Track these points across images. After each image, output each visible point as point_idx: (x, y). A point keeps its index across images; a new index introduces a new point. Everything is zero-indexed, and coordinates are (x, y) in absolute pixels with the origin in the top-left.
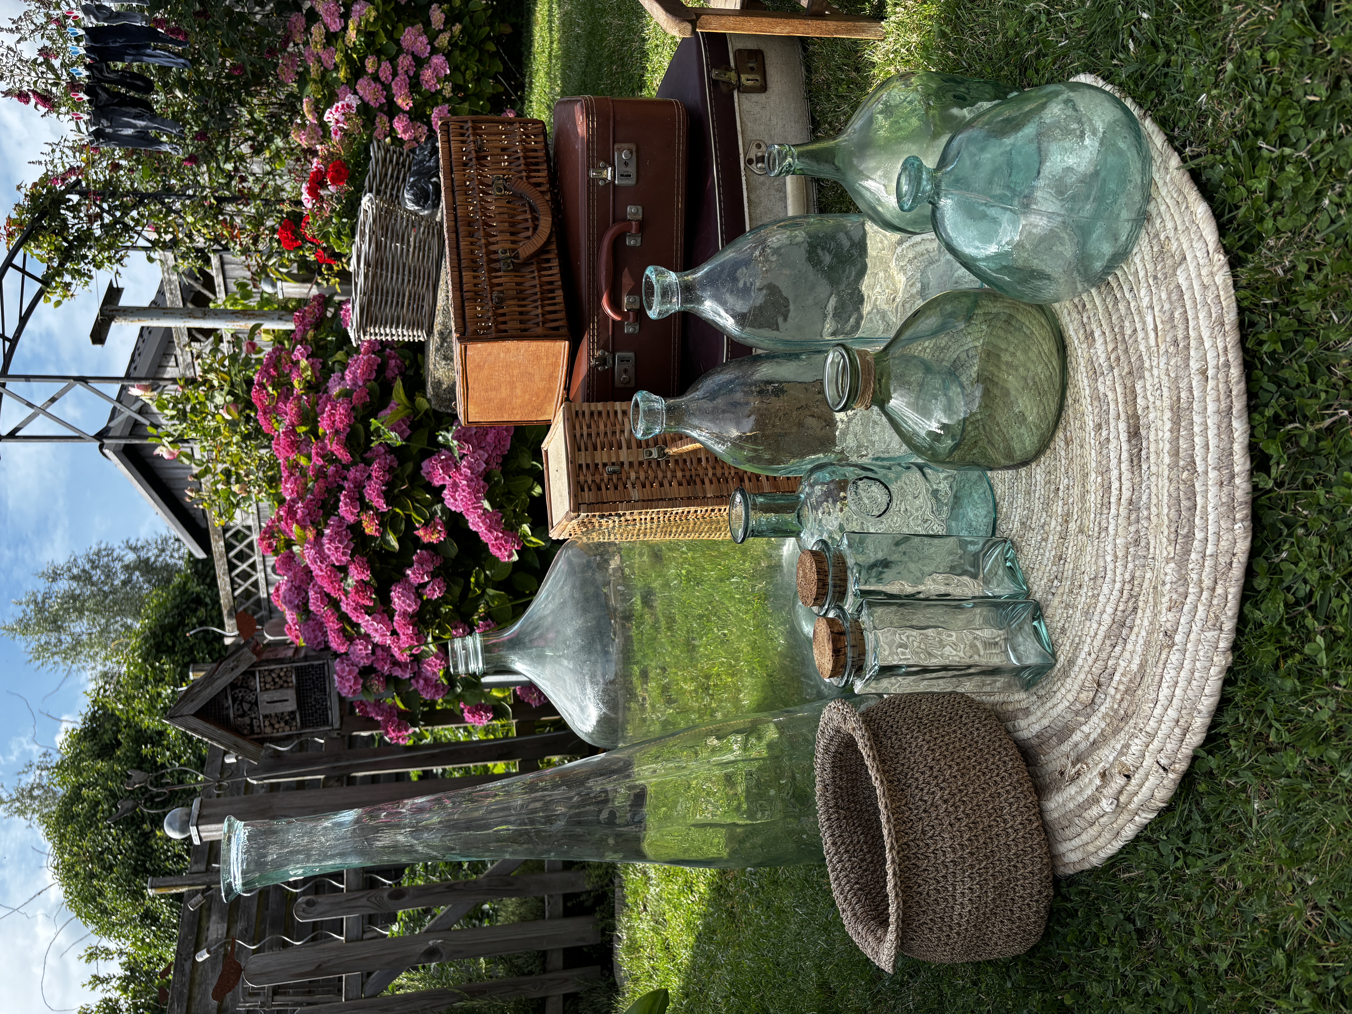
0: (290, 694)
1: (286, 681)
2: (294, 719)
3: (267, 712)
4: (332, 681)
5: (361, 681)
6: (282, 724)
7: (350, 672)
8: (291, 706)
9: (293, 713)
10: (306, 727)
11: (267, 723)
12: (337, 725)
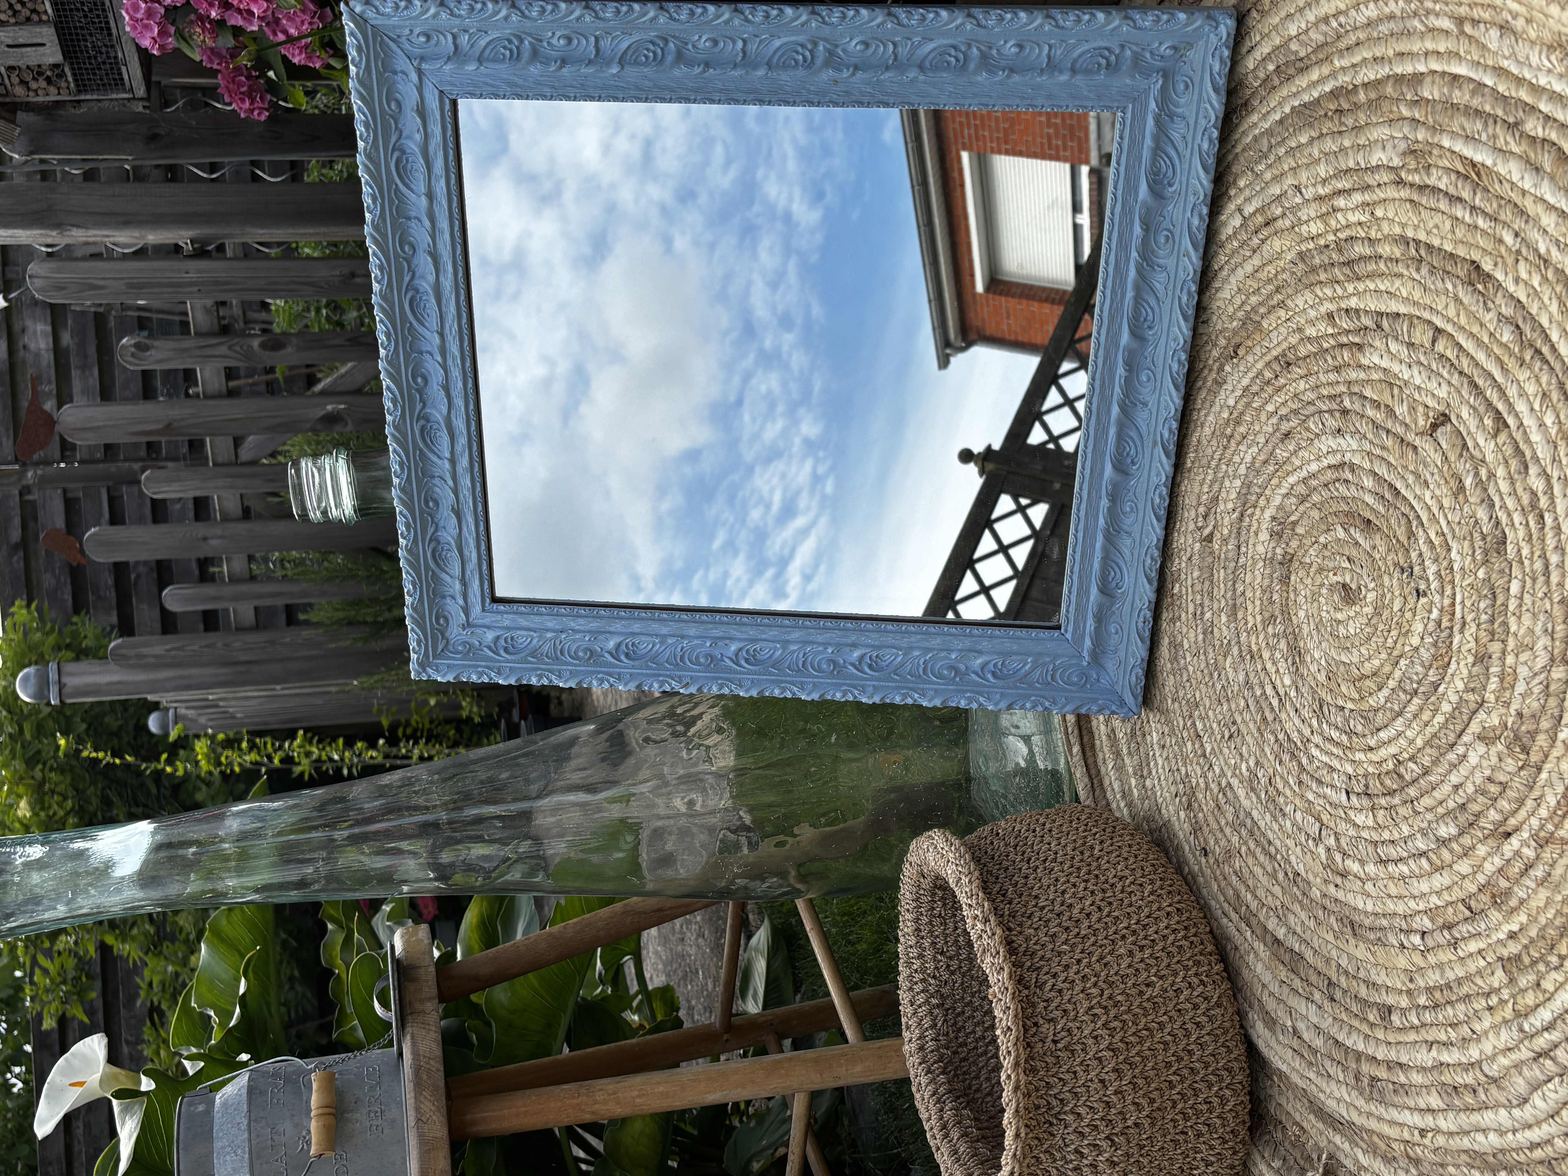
0: (47, 34)
1: (34, 11)
2: (62, 75)
3: (11, 63)
4: (118, 19)
5: (172, 30)
6: (43, 84)
7: (150, 14)
8: (52, 54)
9: (56, 66)
10: (86, 91)
11: (15, 80)
12: (141, 92)
